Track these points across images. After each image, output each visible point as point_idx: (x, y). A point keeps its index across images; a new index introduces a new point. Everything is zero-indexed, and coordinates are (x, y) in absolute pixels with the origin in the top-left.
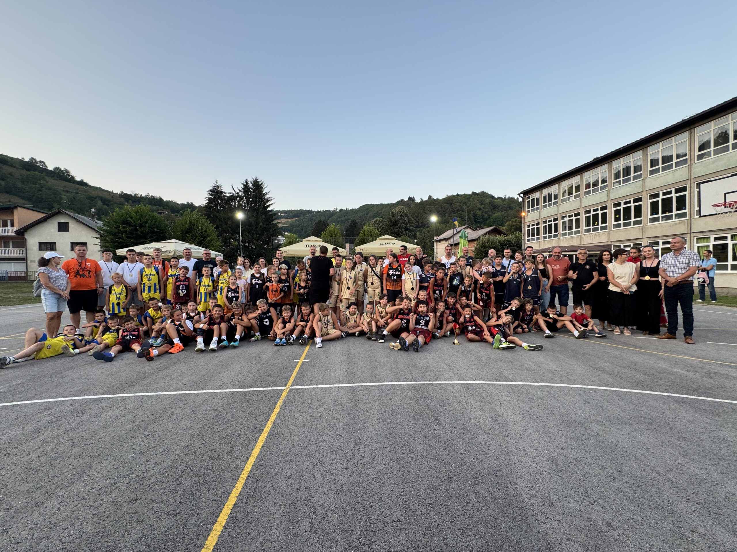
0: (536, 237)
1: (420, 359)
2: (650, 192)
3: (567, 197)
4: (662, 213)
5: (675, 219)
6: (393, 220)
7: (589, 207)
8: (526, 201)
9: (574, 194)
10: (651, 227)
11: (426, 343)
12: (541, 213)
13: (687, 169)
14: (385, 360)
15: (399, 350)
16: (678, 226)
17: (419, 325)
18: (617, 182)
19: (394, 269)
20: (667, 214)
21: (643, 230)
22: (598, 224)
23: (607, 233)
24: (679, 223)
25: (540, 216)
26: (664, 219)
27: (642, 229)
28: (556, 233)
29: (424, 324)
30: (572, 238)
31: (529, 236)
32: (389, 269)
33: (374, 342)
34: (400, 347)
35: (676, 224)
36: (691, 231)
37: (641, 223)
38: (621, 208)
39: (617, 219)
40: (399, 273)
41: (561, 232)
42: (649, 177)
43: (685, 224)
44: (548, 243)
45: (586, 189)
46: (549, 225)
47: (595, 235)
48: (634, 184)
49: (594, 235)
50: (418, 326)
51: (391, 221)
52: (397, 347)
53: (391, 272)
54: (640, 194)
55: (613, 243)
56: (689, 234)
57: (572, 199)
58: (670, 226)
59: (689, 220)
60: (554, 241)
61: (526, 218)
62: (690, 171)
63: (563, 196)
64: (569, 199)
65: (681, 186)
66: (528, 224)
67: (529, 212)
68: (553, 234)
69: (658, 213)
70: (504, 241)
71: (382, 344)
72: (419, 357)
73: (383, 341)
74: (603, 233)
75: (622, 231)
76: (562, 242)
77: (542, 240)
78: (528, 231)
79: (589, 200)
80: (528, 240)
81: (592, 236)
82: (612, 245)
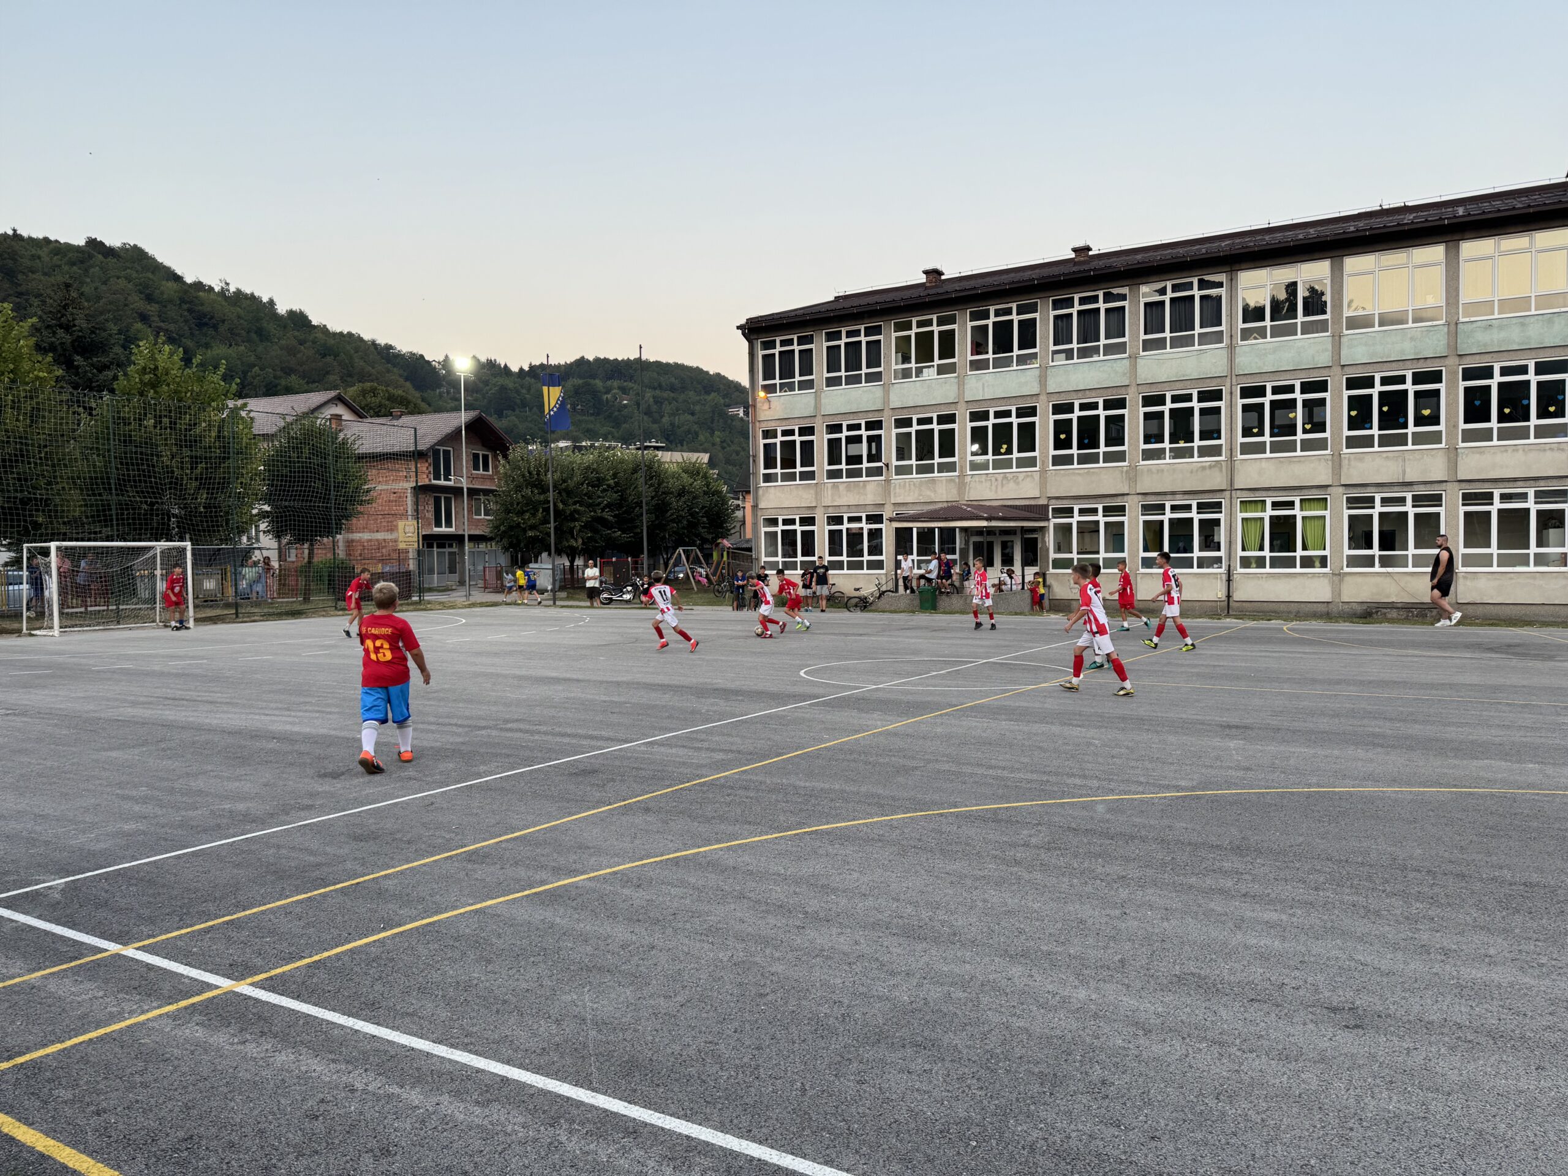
0: (799, 469)
2: (1143, 389)
3: (914, 365)
4: (1171, 443)
7: (984, 404)
8: (761, 353)
9: (937, 361)
12: (820, 401)
13: (1224, 353)
16: (1208, 472)
18: (1063, 351)
20: (1182, 444)
21: (1131, 476)
24: (1210, 467)
25: (816, 408)
26: (1175, 454)
27: (1127, 472)
28: (875, 465)
30: (931, 481)
31: (771, 465)
35: (1204, 468)
36: (1232, 485)
37: (1123, 460)
38: (1073, 416)
39: (1063, 444)
41: (894, 463)
42: (1142, 354)
43: (1221, 470)
44: (849, 490)
45: (974, 354)
46: (848, 438)
47: (1005, 478)
48: (1109, 364)
54: (1123, 390)
55: (1052, 502)
57: (930, 373)
58: (1192, 472)
59: (1230, 463)
60: (870, 488)
62: (1231, 360)
63: (899, 362)
64: (919, 371)
65: (1210, 386)
67: (768, 389)
68: (866, 465)
69: (1161, 440)
74: (1028, 476)
75: (1079, 474)
76: (898, 490)
77: (826, 481)
78: (769, 449)
79: (986, 385)
80: (768, 478)
81: (996, 480)
82: (1050, 508)
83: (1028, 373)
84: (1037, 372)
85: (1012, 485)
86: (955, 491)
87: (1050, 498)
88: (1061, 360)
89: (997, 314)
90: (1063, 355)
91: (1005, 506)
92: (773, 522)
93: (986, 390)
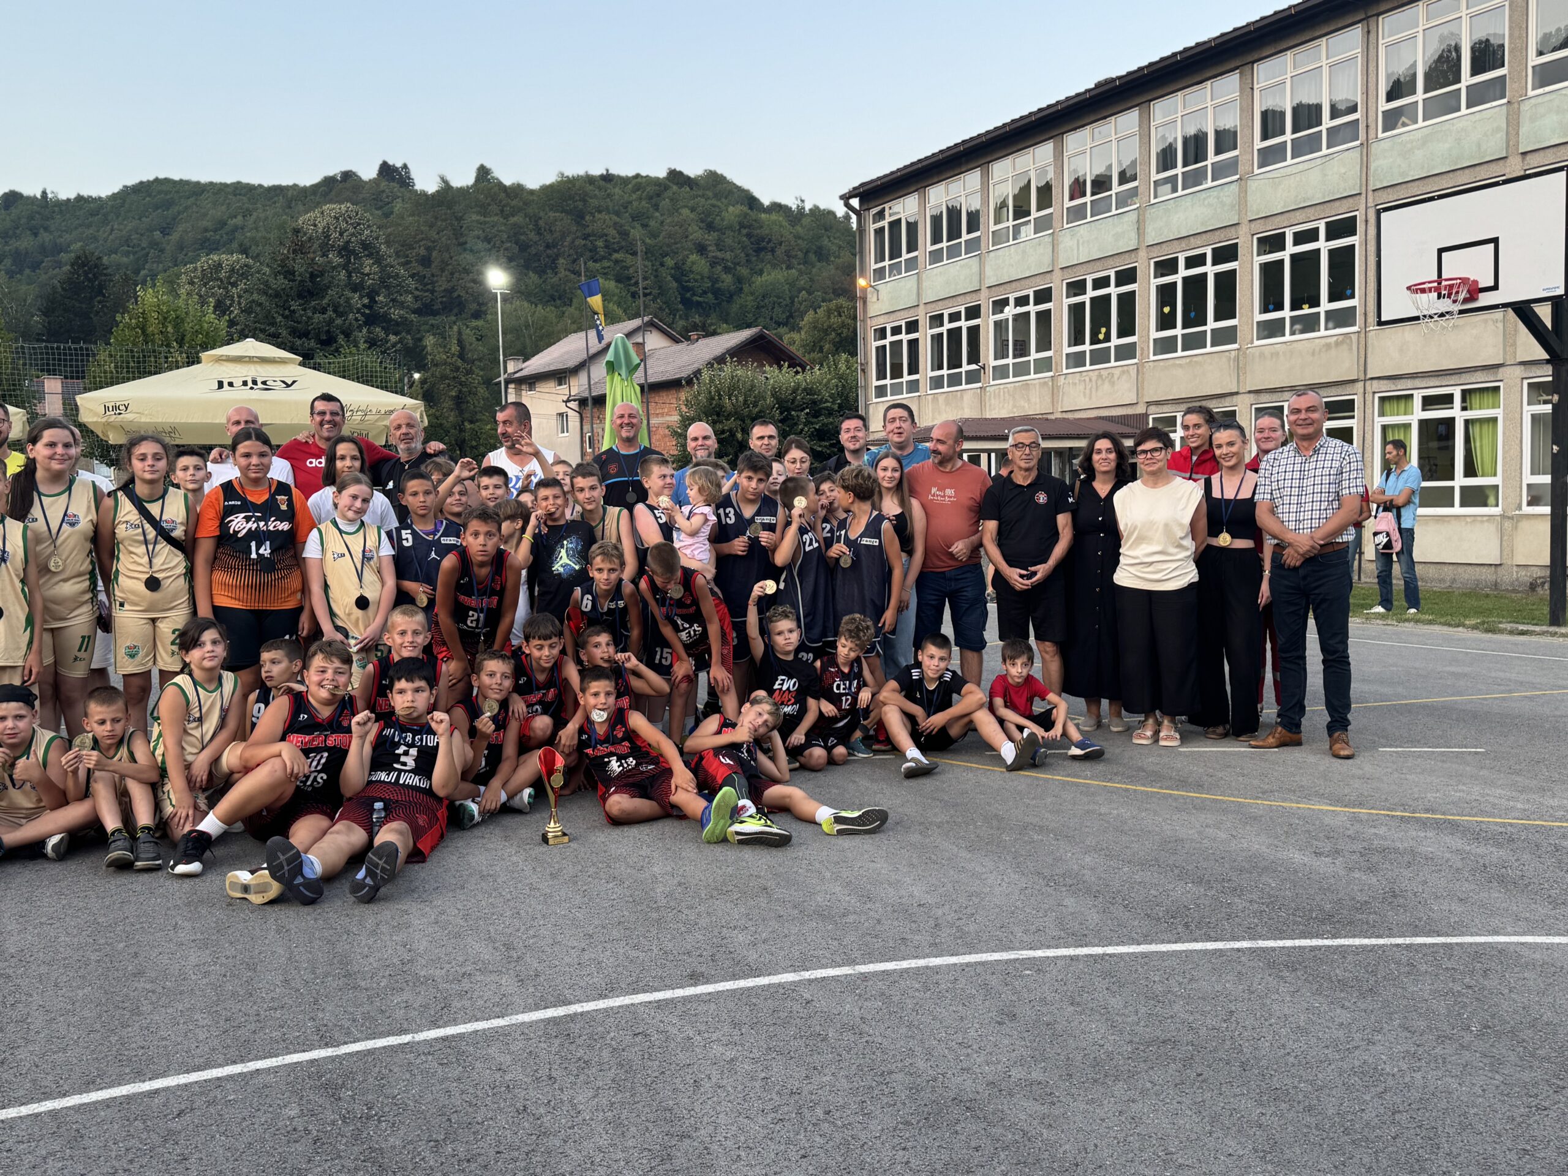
0: (906, 378)
1: (373, 933)
2: (1258, 227)
3: (1011, 223)
4: (1293, 309)
5: (1326, 329)
6: (299, 266)
7: (1081, 270)
8: (873, 227)
9: (1035, 214)
10: (1262, 355)
11: (417, 856)
12: (925, 284)
13: (1355, 154)
14: (193, 959)
15: (272, 902)
16: (1333, 352)
17: (390, 769)
18: (1166, 181)
19: (255, 507)
20: (1306, 310)
21: (1239, 366)
22: (1107, 338)
23: (1133, 371)
24: (1337, 344)
25: (918, 294)
26: (1297, 327)
27: (1237, 359)
28: (974, 367)
29: (410, 762)
30: (1026, 385)
31: (881, 375)
32: (230, 511)
33: (145, 877)
34: (275, 889)
35: (1328, 346)
36: (1365, 374)
37: (1234, 341)
38: (1178, 278)
39: (1166, 322)
40: (284, 526)
41: (993, 363)
42: (1256, 171)
43: (1351, 349)
44: (947, 403)
45: (1072, 198)
46: (949, 331)
47: (1100, 376)
48: (1214, 193)
49: (1094, 375)
50: (383, 776)
51: (289, 274)
52: (262, 889)
53: (239, 524)
54: (1232, 232)
55: (1152, 409)
56: (1360, 385)
57: (1027, 232)
58: (1313, 354)
59: (1363, 335)
60: (967, 397)
61: (871, 298)
62: (1366, 166)
63: (997, 221)
64: (1017, 230)
65: (1340, 213)
66: (878, 323)
67: (880, 274)
68: (966, 367)
69: (1280, 307)
70: (795, 391)
71: (187, 884)
72: (370, 923)
73: (195, 867)
74: (1123, 372)
75: (1180, 366)
76: (993, 401)
77: (929, 392)
78: (880, 353)
79: (1082, 241)
80: (878, 391)
81: (1090, 380)
83: (1126, 218)
84: (1133, 216)
85: (1106, 386)
86: (1048, 400)
87: (1149, 404)
90: (1169, 186)
91: (1101, 418)
93: (1081, 249)
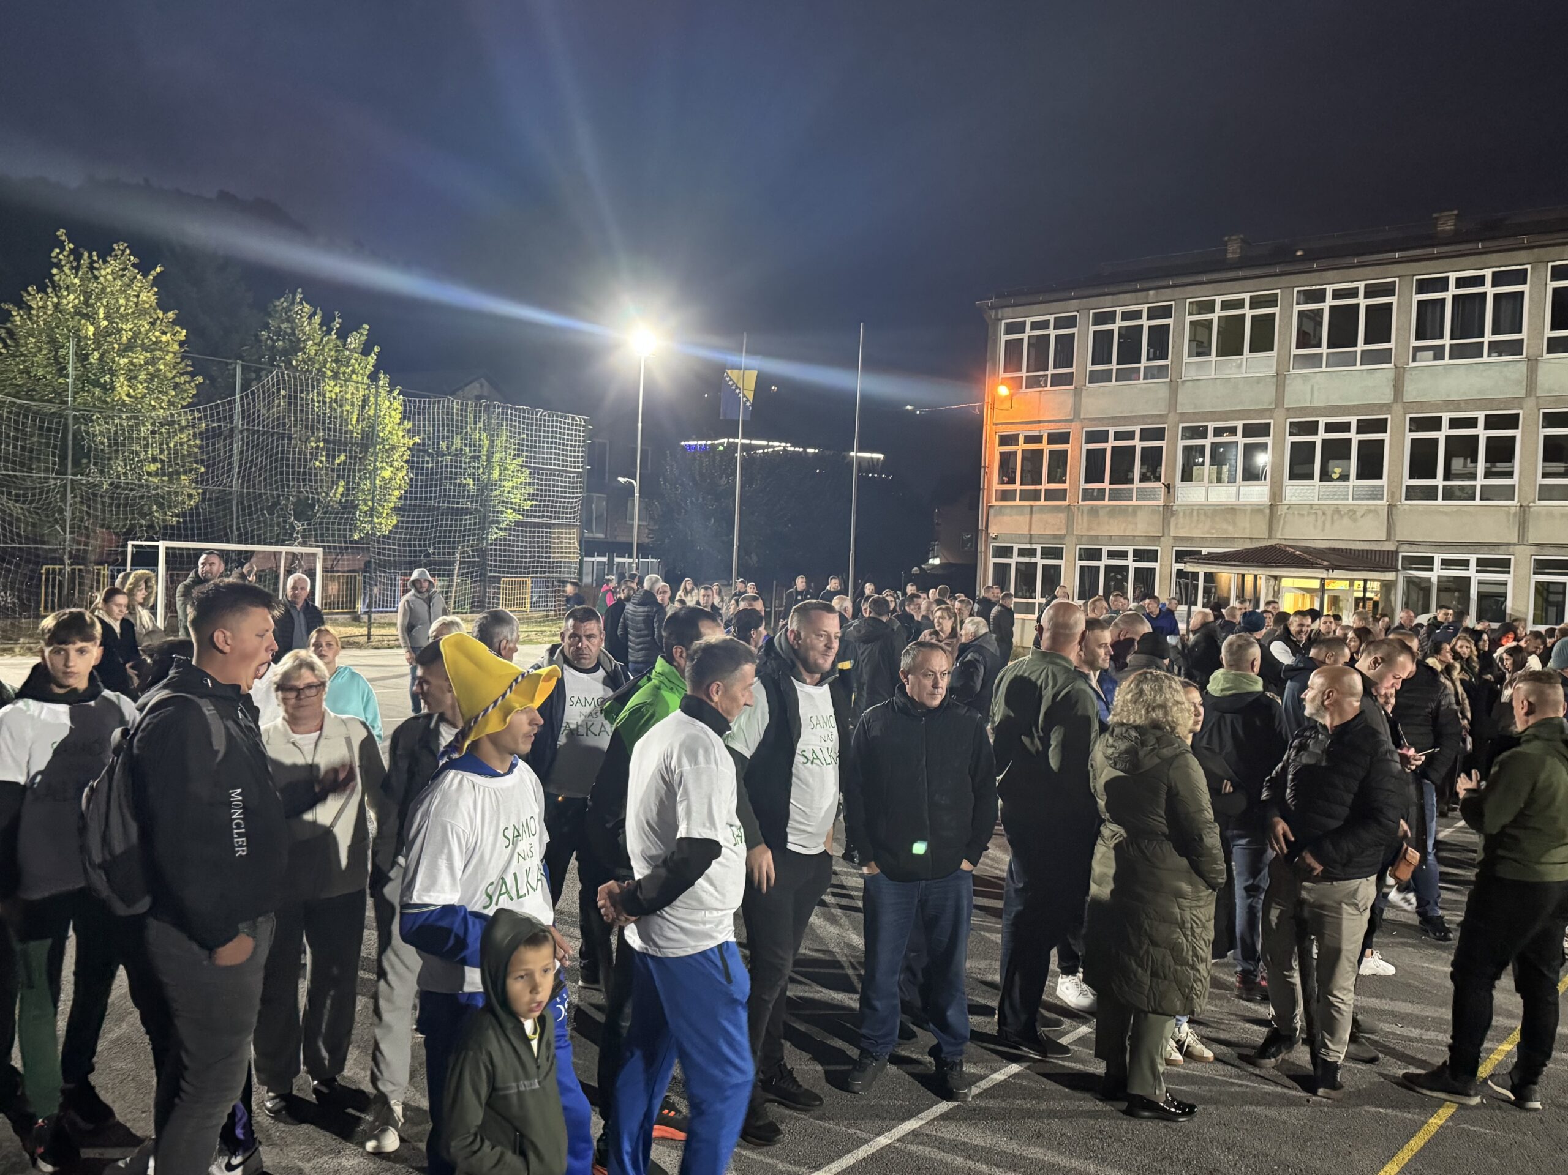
0: (1046, 486)
2: (1546, 404)
3: (1213, 358)
7: (1312, 413)
8: (1005, 338)
9: (1248, 354)
12: (1086, 400)
18: (1429, 348)
22: (1344, 478)
23: (1383, 511)
25: (1071, 410)
27: (1518, 515)
28: (1152, 485)
30: (1231, 510)
31: (1007, 480)
37: (1509, 497)
38: (1440, 435)
39: (1422, 472)
42: (1547, 355)
45: (1300, 347)
46: (1116, 449)
47: (1337, 511)
48: (1495, 367)
54: (1511, 404)
55: (1406, 547)
60: (1141, 512)
66: (1007, 430)
67: (1012, 383)
68: (1138, 485)
74: (1370, 511)
75: (1446, 513)
76: (1181, 520)
77: (1081, 503)
78: (1006, 461)
79: (1316, 388)
80: (1005, 496)
81: (1324, 514)
82: (1400, 555)
83: (1378, 374)
84: (1391, 375)
85: (1346, 520)
86: (1264, 527)
87: (1401, 543)
88: (1426, 361)
89: (1335, 297)
90: (1431, 354)
91: (1334, 549)
92: (1005, 552)
93: (1316, 393)
